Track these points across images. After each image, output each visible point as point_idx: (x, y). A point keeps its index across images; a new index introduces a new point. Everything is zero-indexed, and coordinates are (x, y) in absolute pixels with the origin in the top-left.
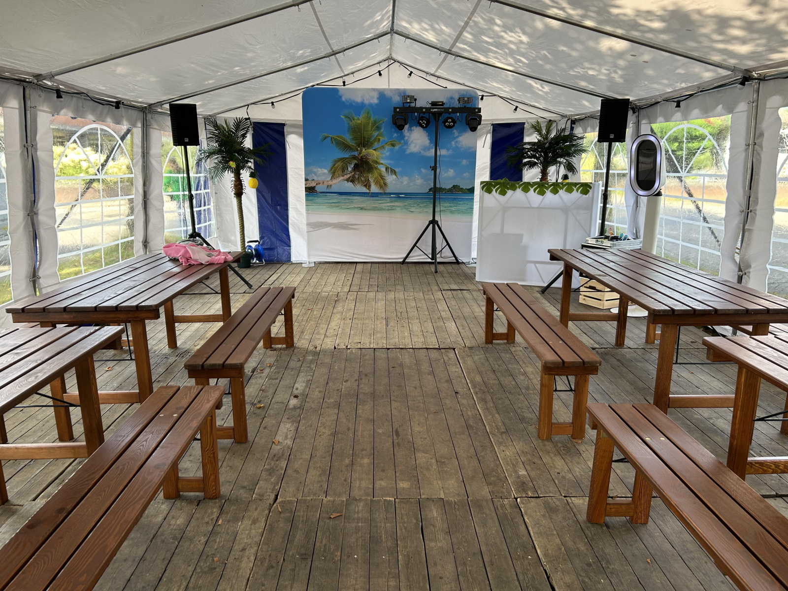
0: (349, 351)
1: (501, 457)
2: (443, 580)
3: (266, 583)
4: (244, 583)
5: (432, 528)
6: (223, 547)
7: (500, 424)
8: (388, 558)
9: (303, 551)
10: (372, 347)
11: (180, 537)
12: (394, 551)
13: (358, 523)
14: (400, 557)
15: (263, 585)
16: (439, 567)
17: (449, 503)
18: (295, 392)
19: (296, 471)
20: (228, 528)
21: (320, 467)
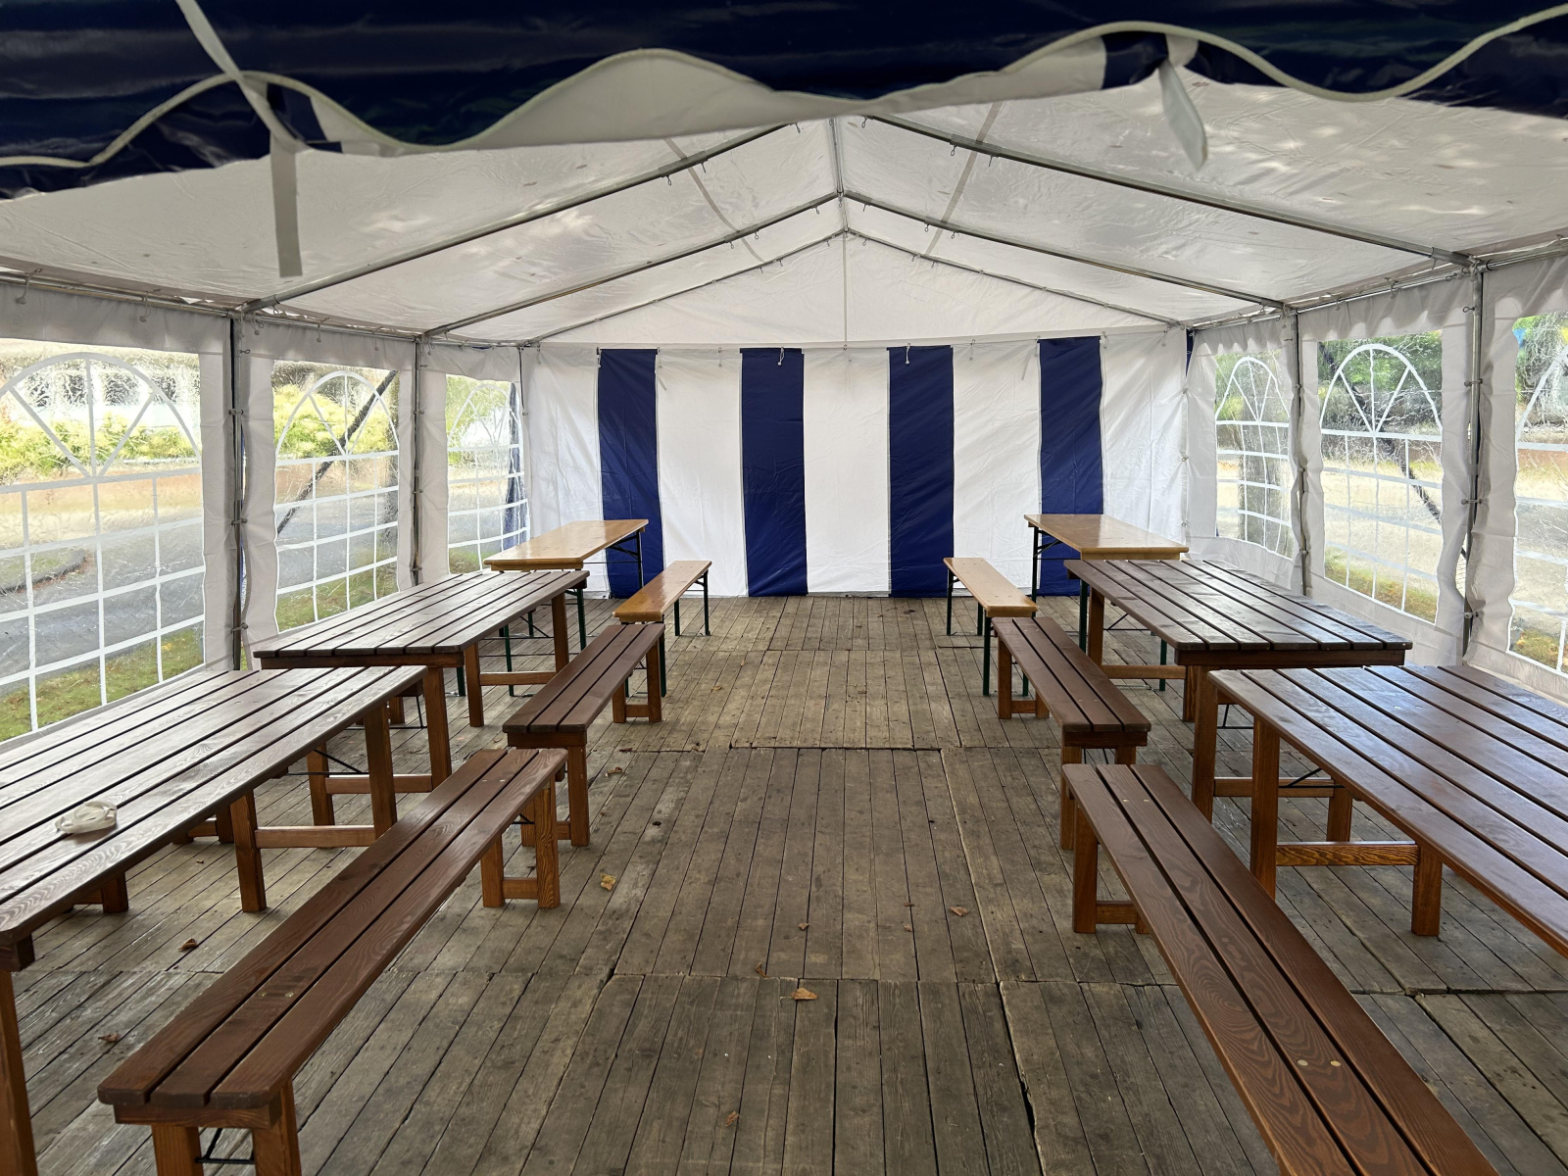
0: (754, 752)
1: (986, 922)
2: (857, 1091)
3: (587, 1084)
4: (555, 1083)
5: (852, 1020)
6: (526, 1036)
7: (995, 872)
8: (775, 1059)
9: (647, 1045)
10: (795, 745)
11: (462, 1020)
12: (786, 1050)
13: (735, 1010)
14: (795, 1057)
15: (583, 1087)
16: (854, 1073)
17: (887, 987)
18: (656, 817)
19: (647, 935)
20: (535, 1012)
21: (685, 929)
